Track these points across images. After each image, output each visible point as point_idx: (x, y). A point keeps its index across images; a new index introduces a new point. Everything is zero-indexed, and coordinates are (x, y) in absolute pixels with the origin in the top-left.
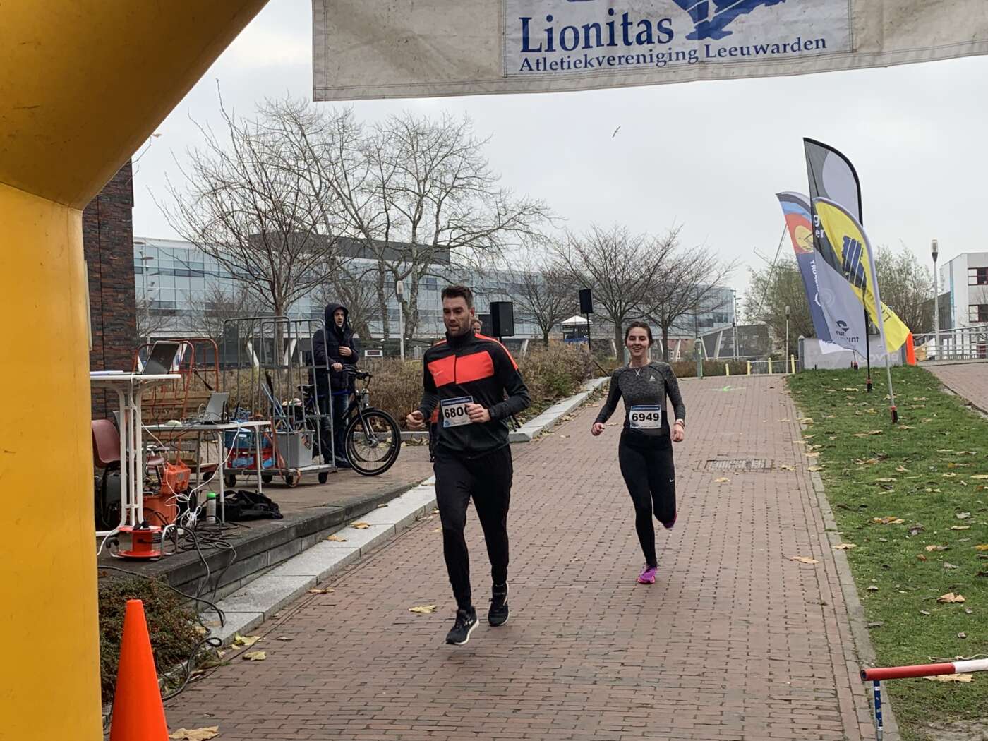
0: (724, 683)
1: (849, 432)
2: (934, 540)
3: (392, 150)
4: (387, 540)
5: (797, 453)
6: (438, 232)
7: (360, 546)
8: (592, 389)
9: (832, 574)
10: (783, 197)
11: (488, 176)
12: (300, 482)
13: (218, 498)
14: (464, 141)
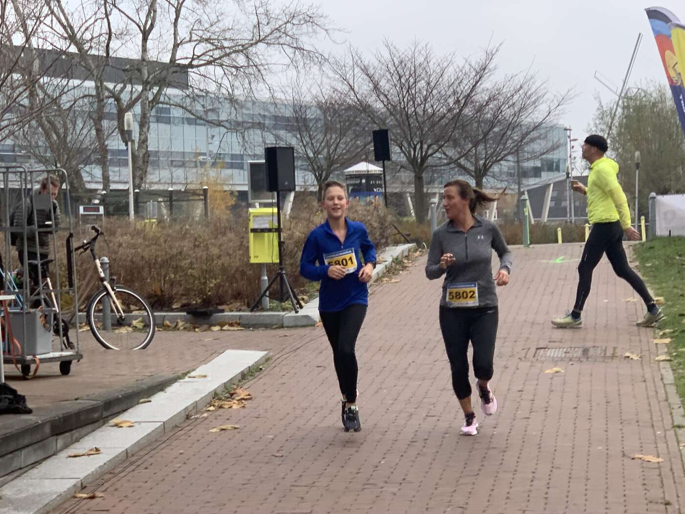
4: (156, 441)
5: (644, 339)
6: (176, 46)
7: (127, 447)
8: (390, 260)
9: (679, 473)
12: (38, 374)
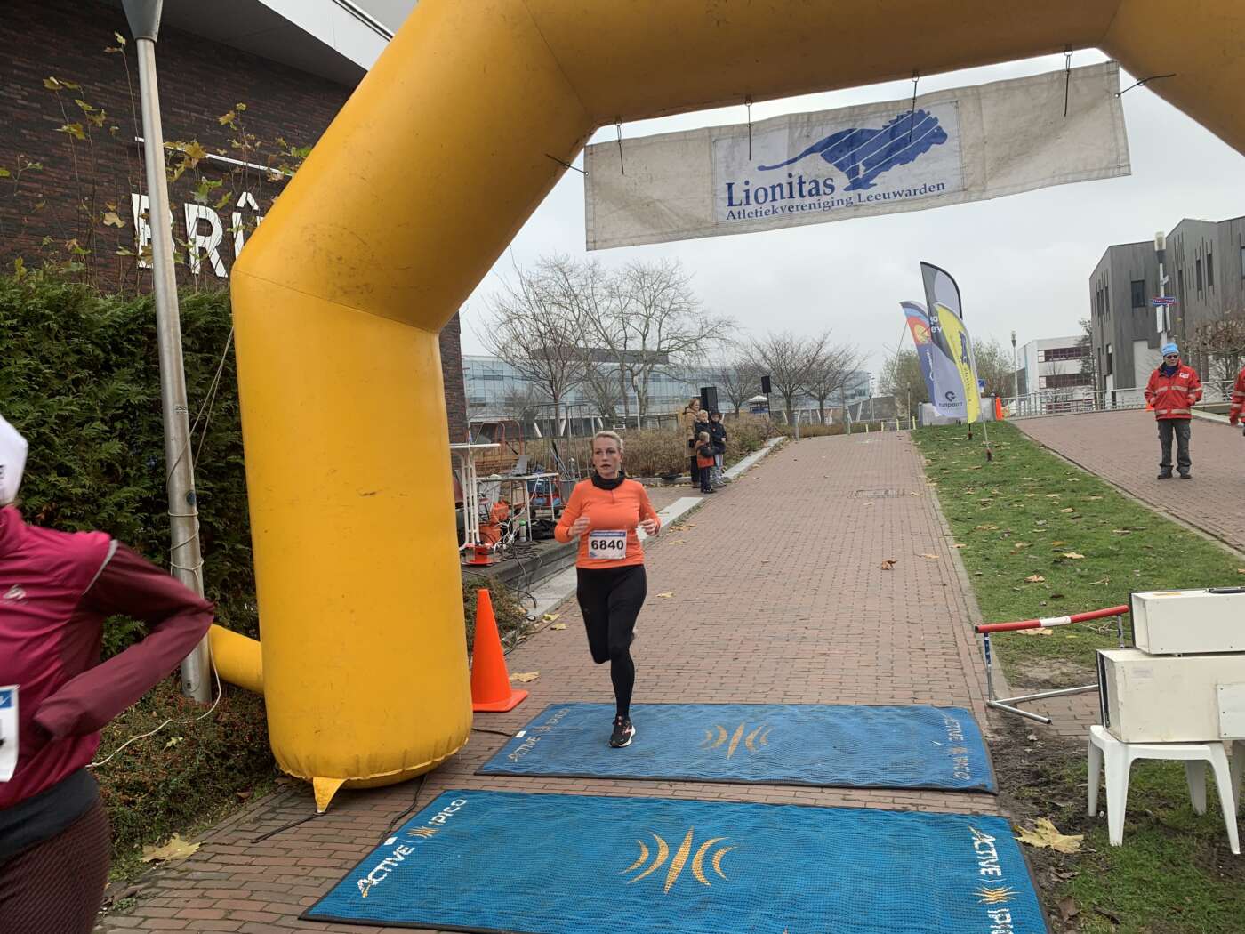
0: (878, 639)
1: (958, 468)
2: (1021, 540)
3: (627, 287)
5: (921, 483)
6: (660, 342)
8: (773, 445)
9: (949, 565)
10: (905, 305)
11: (695, 301)
13: (527, 523)
14: (677, 278)
